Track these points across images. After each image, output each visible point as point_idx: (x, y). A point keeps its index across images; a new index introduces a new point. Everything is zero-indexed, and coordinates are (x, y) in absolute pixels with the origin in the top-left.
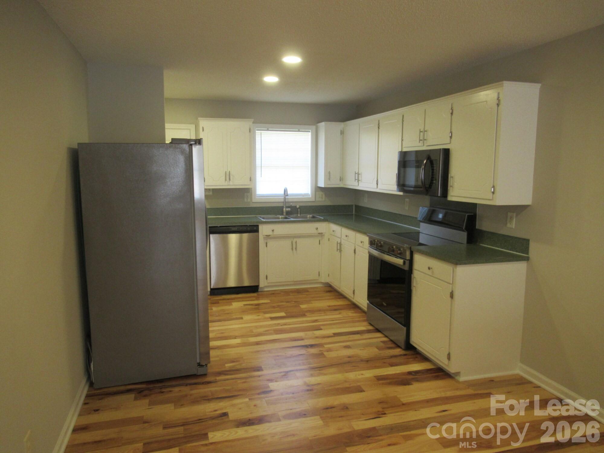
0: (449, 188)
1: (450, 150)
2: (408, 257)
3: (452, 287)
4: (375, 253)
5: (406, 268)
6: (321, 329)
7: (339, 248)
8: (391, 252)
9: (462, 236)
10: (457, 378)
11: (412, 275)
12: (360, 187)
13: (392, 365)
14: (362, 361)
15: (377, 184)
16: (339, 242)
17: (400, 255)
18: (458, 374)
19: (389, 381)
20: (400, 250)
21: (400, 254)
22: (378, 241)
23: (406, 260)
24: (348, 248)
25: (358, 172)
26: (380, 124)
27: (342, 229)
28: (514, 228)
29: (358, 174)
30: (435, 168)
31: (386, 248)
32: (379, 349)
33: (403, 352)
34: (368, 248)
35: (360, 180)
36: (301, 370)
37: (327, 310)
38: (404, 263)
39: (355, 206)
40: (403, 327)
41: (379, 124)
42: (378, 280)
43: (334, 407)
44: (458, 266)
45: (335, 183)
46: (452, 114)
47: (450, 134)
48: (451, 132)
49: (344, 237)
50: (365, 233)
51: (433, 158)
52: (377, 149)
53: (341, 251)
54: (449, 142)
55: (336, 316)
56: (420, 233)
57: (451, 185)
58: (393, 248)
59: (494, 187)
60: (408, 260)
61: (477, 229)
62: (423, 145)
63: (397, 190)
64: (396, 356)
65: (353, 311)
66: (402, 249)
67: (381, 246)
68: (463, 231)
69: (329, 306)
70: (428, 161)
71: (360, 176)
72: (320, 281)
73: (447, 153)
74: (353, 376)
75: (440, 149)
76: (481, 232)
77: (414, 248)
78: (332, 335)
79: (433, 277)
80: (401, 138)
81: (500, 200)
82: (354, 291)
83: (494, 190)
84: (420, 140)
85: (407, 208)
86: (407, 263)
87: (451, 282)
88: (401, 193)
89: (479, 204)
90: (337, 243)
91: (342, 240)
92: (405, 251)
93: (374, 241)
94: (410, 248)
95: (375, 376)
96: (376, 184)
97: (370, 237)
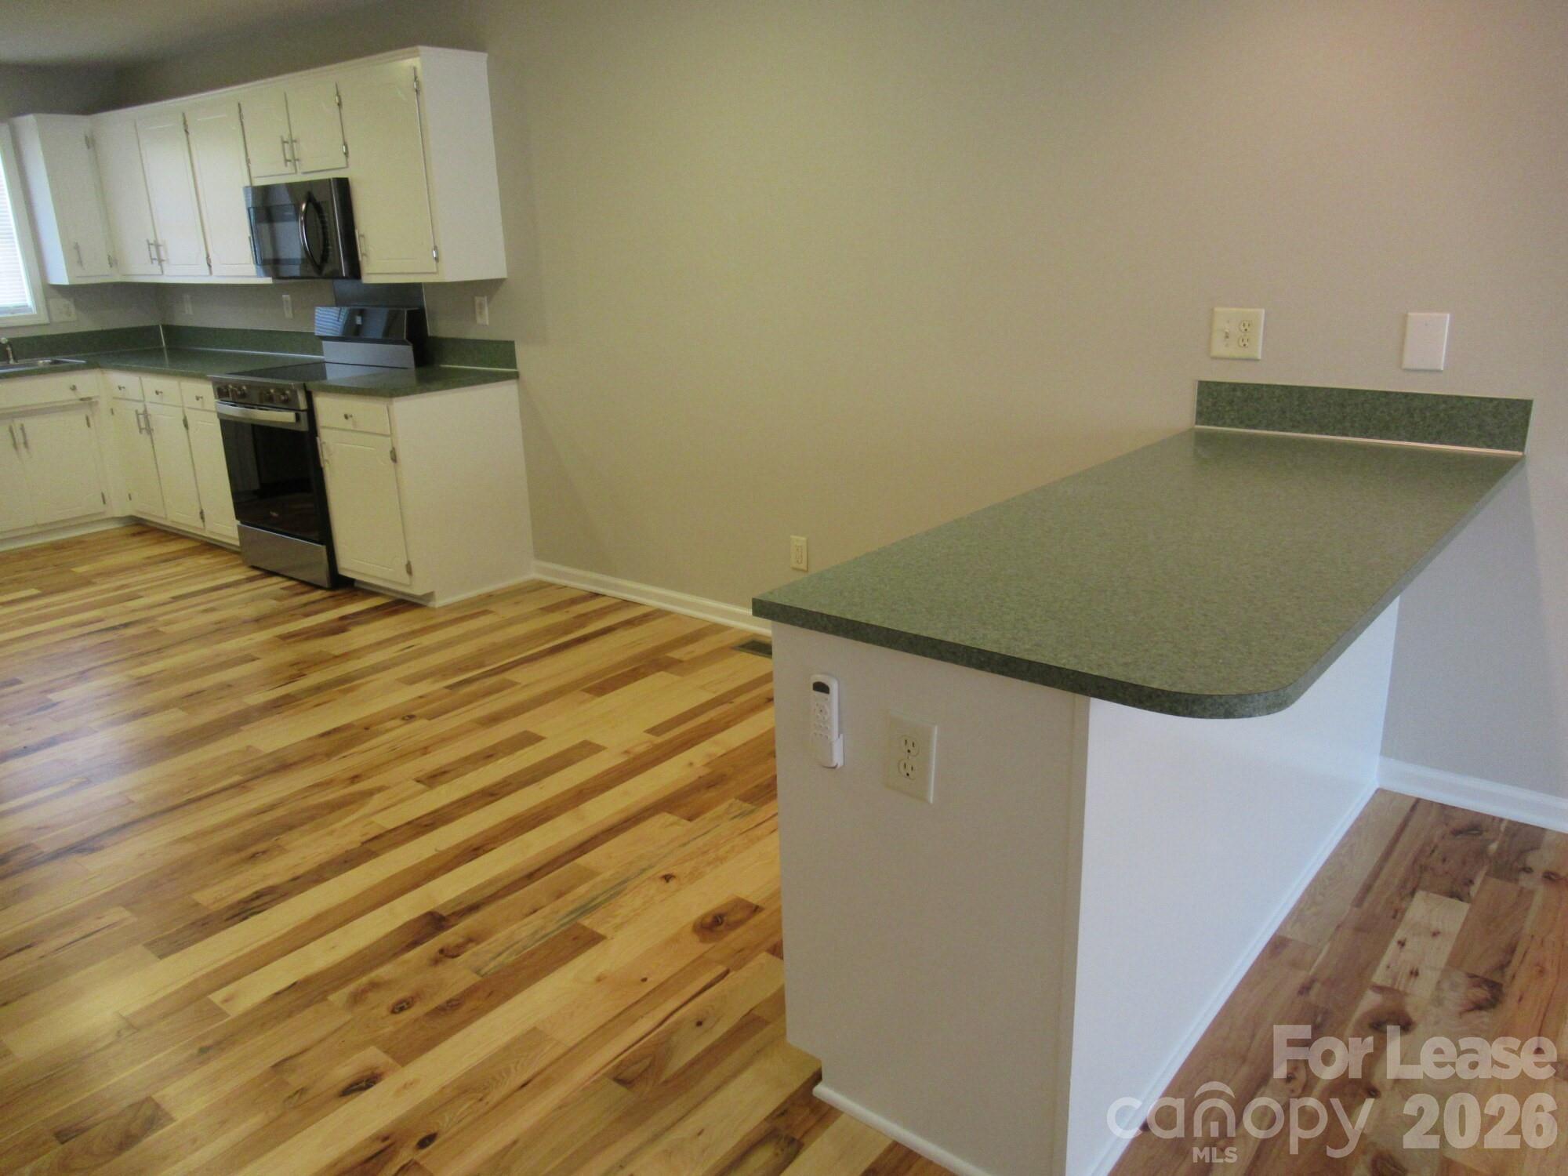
0: (360, 259)
1: (350, 180)
2: (303, 405)
3: (392, 440)
4: (234, 411)
5: (304, 426)
6: (141, 597)
7: (143, 425)
8: (268, 401)
9: (404, 353)
10: (431, 604)
11: (318, 438)
12: (168, 276)
13: (307, 615)
14: (245, 622)
15: (210, 266)
16: (141, 411)
17: (288, 404)
18: (430, 596)
19: (304, 636)
20: (284, 394)
21: (286, 401)
22: (235, 386)
23: (300, 410)
24: (166, 419)
25: (156, 241)
26: (187, 123)
27: (142, 379)
28: (487, 323)
29: (157, 246)
30: (326, 219)
31: (255, 397)
32: (278, 599)
33: (326, 594)
34: (216, 407)
35: (163, 260)
36: (116, 662)
37: (145, 565)
38: (298, 418)
39: (166, 328)
40: (320, 546)
41: (185, 123)
42: (255, 492)
43: (203, 691)
44: (395, 399)
45: (99, 273)
46: (339, 105)
47: (344, 147)
48: (345, 144)
49: (151, 396)
50: (201, 377)
51: (319, 199)
52: (192, 181)
53: (150, 431)
54: (345, 165)
55: (171, 569)
56: (326, 364)
57: (364, 251)
58: (269, 393)
59: (436, 248)
60: (303, 411)
61: (430, 337)
62: (294, 171)
63: (257, 272)
64: (314, 602)
65: (209, 556)
66: (288, 392)
67: (244, 395)
68: (403, 343)
69: (149, 558)
70: (311, 205)
71: (161, 248)
72: (109, 515)
73: (343, 186)
74: (232, 645)
75: (329, 180)
76: (439, 342)
77: (311, 385)
78: (171, 600)
79: (357, 432)
80: (243, 156)
81: (452, 272)
82: (202, 513)
83: (437, 253)
84: (286, 161)
85: (289, 314)
86: (304, 415)
87: (389, 433)
88: (268, 280)
89: (425, 283)
90: (138, 414)
91: (147, 404)
92: (295, 393)
93: (226, 387)
94: (305, 387)
95: (276, 636)
96: (207, 267)
97: (215, 382)
